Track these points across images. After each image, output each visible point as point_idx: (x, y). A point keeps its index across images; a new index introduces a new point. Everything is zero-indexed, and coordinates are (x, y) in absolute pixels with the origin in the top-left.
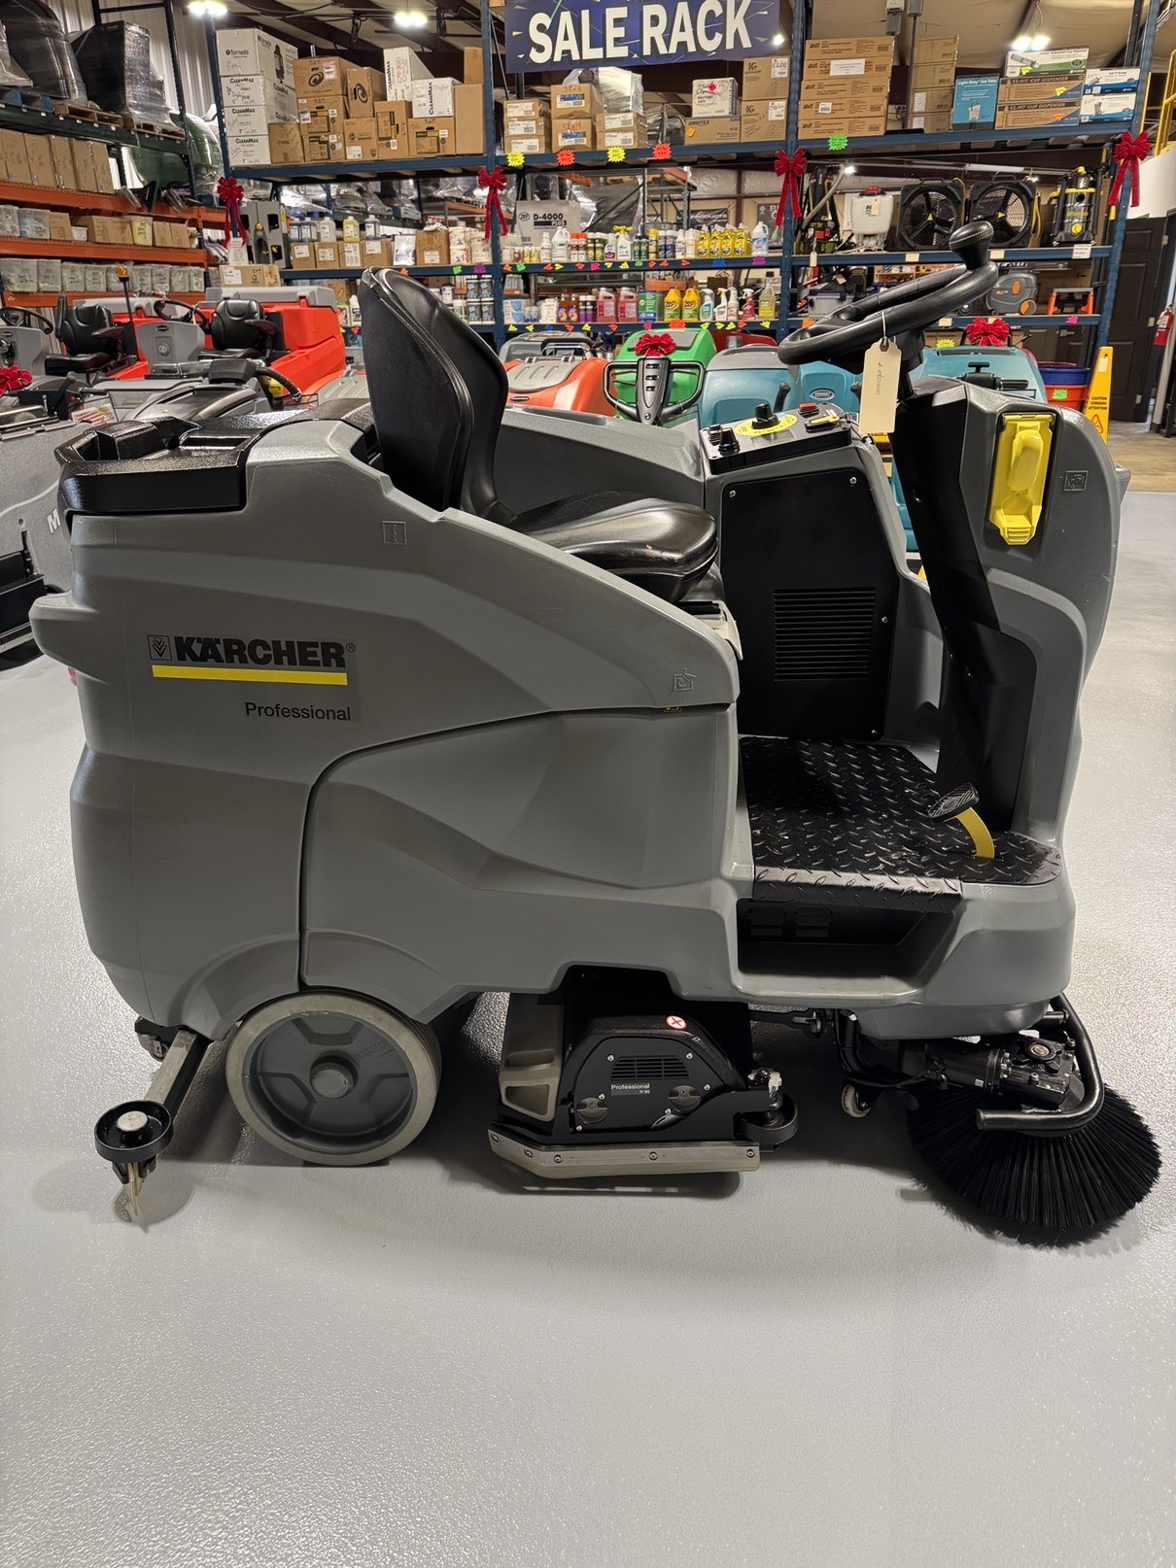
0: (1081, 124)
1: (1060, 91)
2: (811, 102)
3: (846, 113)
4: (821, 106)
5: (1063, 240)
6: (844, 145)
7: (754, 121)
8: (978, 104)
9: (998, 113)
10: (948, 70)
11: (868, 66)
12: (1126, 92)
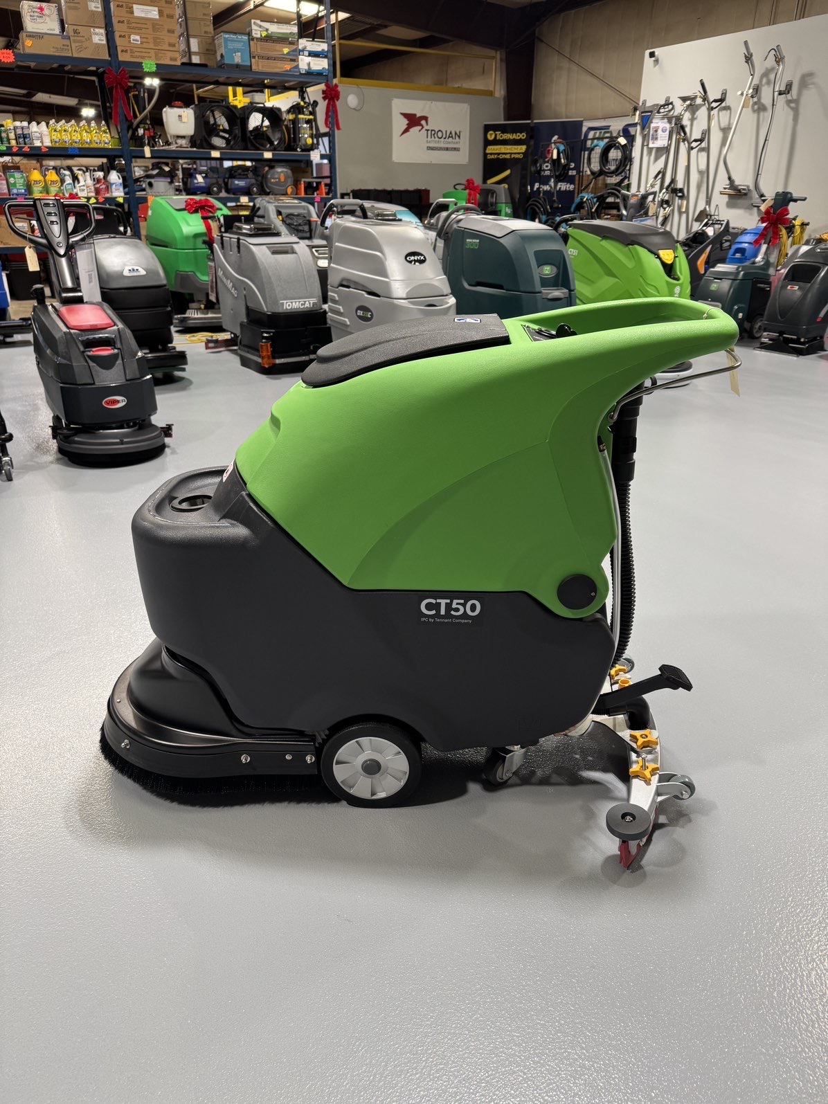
0: (301, 74)
1: (286, 51)
2: (124, 34)
3: (151, 46)
4: (133, 37)
5: (303, 148)
6: (154, 69)
7: (82, 42)
8: (238, 52)
9: (253, 60)
10: (208, 26)
11: (161, 13)
12: (322, 57)
